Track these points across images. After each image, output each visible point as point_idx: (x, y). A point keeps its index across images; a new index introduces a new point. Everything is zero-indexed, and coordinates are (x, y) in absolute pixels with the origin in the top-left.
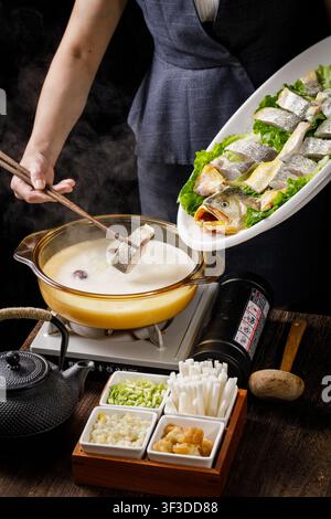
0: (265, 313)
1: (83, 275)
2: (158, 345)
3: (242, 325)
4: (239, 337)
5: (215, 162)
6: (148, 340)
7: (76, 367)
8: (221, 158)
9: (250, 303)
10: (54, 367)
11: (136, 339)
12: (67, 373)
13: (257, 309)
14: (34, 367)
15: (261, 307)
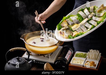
0: (72, 53)
1: (35, 43)
2: (49, 58)
3: (67, 55)
4: (66, 57)
5: (67, 20)
6: (47, 57)
7: (31, 61)
8: (68, 19)
9: (69, 51)
10: (26, 61)
11: (44, 56)
12: (29, 62)
13: (71, 52)
14: (22, 60)
15: (72, 52)
